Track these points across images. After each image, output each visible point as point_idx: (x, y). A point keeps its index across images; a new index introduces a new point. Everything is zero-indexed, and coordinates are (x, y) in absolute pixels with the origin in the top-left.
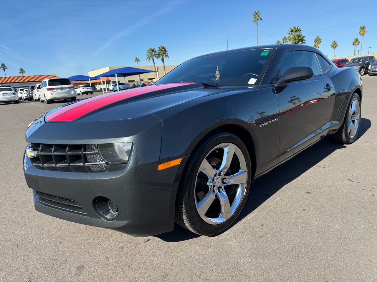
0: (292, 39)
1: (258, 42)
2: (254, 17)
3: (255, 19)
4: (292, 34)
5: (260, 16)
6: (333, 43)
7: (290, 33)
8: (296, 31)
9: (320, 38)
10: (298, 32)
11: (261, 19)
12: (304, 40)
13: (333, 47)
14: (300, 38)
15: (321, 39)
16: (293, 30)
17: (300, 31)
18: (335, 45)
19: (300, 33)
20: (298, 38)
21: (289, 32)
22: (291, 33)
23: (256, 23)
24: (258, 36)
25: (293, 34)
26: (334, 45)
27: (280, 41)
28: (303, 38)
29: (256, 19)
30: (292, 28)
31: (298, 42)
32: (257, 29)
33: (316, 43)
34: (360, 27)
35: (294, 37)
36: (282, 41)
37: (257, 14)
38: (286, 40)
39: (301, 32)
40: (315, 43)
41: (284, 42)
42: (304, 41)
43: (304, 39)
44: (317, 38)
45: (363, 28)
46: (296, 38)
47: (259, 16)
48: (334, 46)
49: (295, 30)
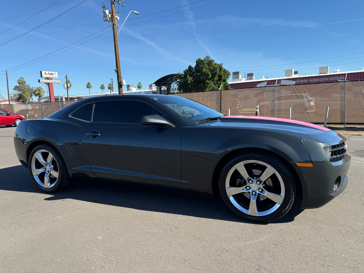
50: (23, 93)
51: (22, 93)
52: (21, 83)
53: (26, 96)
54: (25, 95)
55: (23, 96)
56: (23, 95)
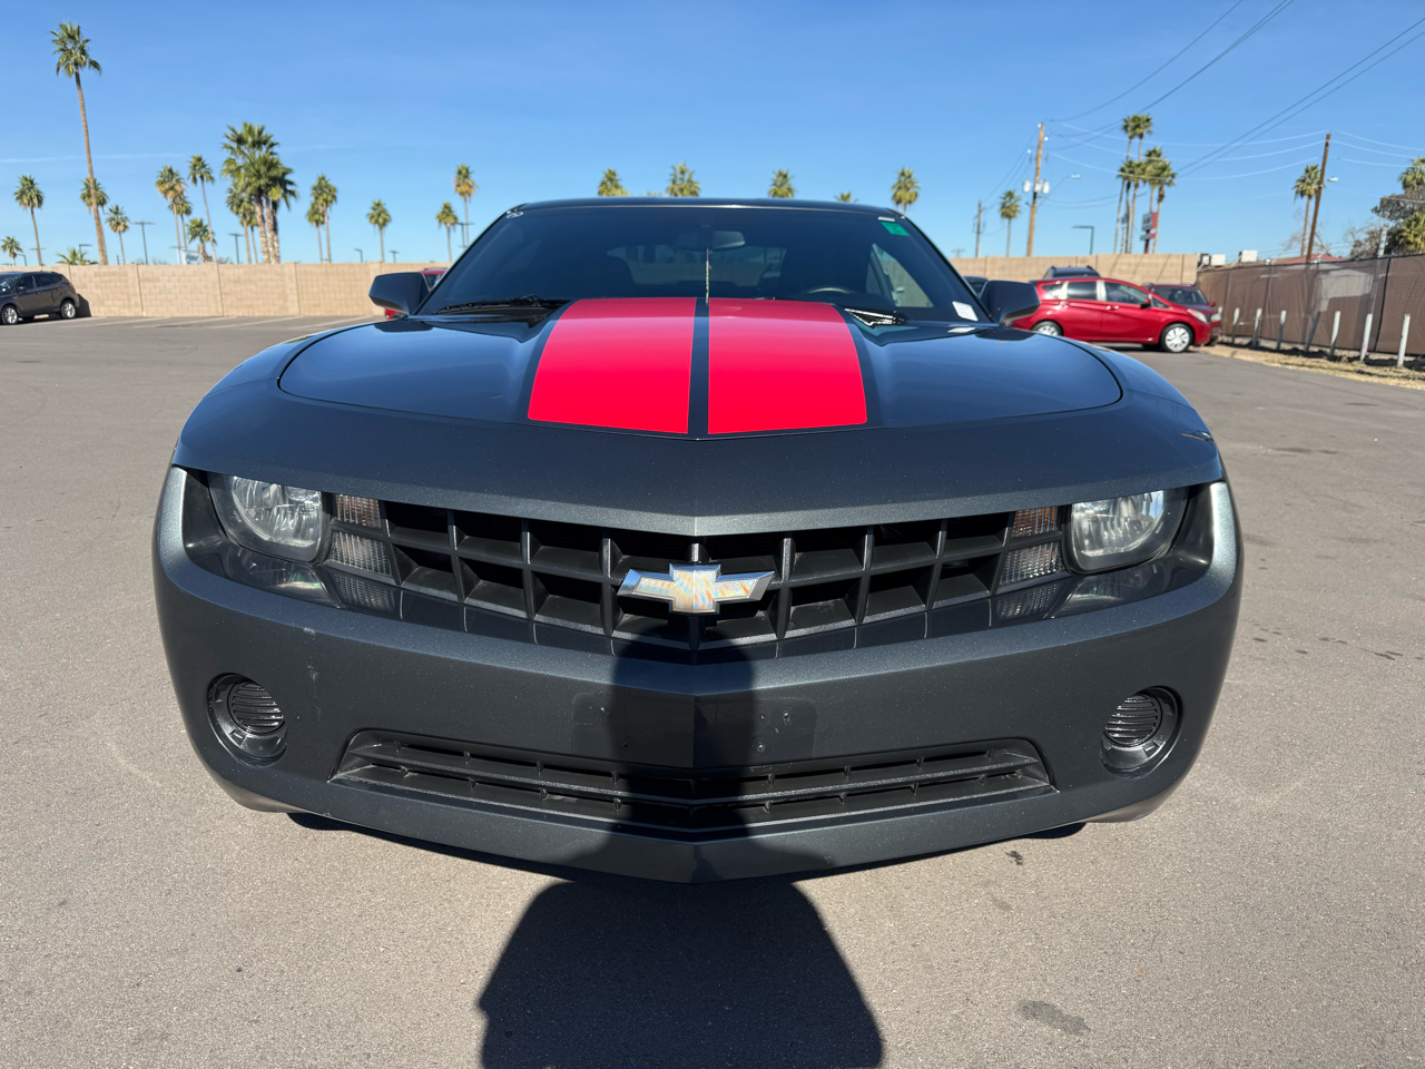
0: (243, 171)
1: (90, 161)
2: (62, 50)
3: (68, 59)
4: (242, 152)
5: (89, 52)
6: (374, 209)
7: (231, 148)
8: (258, 144)
9: (333, 182)
10: (264, 148)
11: (95, 64)
12: (291, 183)
13: (377, 222)
14: (274, 173)
15: (335, 190)
16: (245, 136)
17: (272, 145)
18: (383, 215)
19: (272, 153)
20: (269, 170)
21: (227, 141)
22: (235, 145)
23: (74, 76)
24: (87, 135)
25: (246, 151)
26: (380, 217)
27: (174, 171)
28: (284, 174)
29: (72, 60)
30: (240, 130)
31: (267, 185)
32: (80, 102)
33: (321, 201)
34: (455, 170)
35: (253, 164)
36: (190, 170)
37: (71, 37)
38: (203, 170)
39: (275, 149)
40: (316, 198)
41: (198, 177)
42: (289, 187)
43: (288, 177)
44: (320, 183)
45: (464, 174)
46: (258, 171)
47: (83, 52)
48: (381, 220)
49: (250, 140)
50: (1409, 226)
51: (1404, 227)
52: (1414, 182)
53: (1418, 240)
54: (1415, 236)
55: (1402, 240)
56: (1405, 234)
